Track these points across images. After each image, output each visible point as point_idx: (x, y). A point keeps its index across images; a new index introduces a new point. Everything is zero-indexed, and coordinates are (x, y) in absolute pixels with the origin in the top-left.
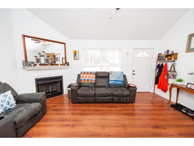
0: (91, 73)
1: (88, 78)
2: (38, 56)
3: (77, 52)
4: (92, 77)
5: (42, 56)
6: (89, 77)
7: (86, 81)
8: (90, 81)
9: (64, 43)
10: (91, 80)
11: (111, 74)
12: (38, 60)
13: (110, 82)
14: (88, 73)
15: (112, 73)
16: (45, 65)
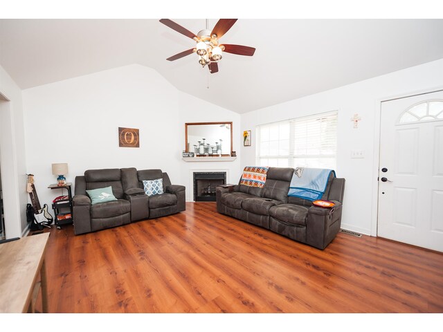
0: (258, 170)
1: (252, 179)
2: (198, 144)
3: (249, 134)
4: (259, 178)
5: (202, 144)
6: (255, 177)
7: (248, 182)
8: (253, 183)
9: (231, 123)
10: (256, 183)
11: (297, 174)
12: (198, 150)
13: (291, 192)
14: (253, 169)
15: (298, 172)
16: (204, 156)
